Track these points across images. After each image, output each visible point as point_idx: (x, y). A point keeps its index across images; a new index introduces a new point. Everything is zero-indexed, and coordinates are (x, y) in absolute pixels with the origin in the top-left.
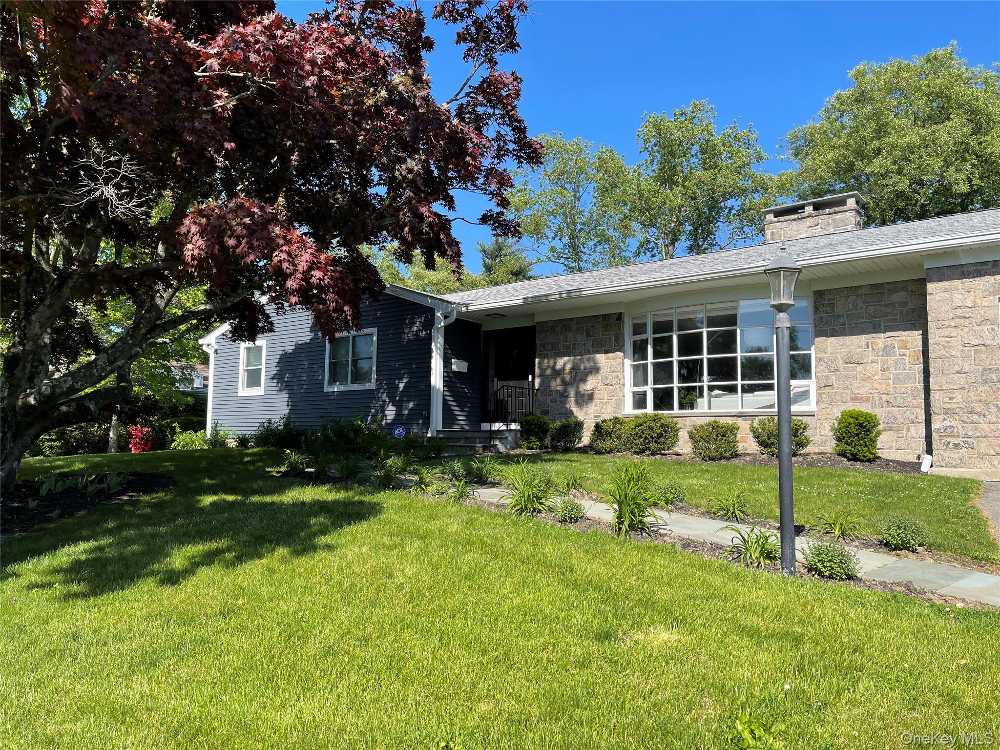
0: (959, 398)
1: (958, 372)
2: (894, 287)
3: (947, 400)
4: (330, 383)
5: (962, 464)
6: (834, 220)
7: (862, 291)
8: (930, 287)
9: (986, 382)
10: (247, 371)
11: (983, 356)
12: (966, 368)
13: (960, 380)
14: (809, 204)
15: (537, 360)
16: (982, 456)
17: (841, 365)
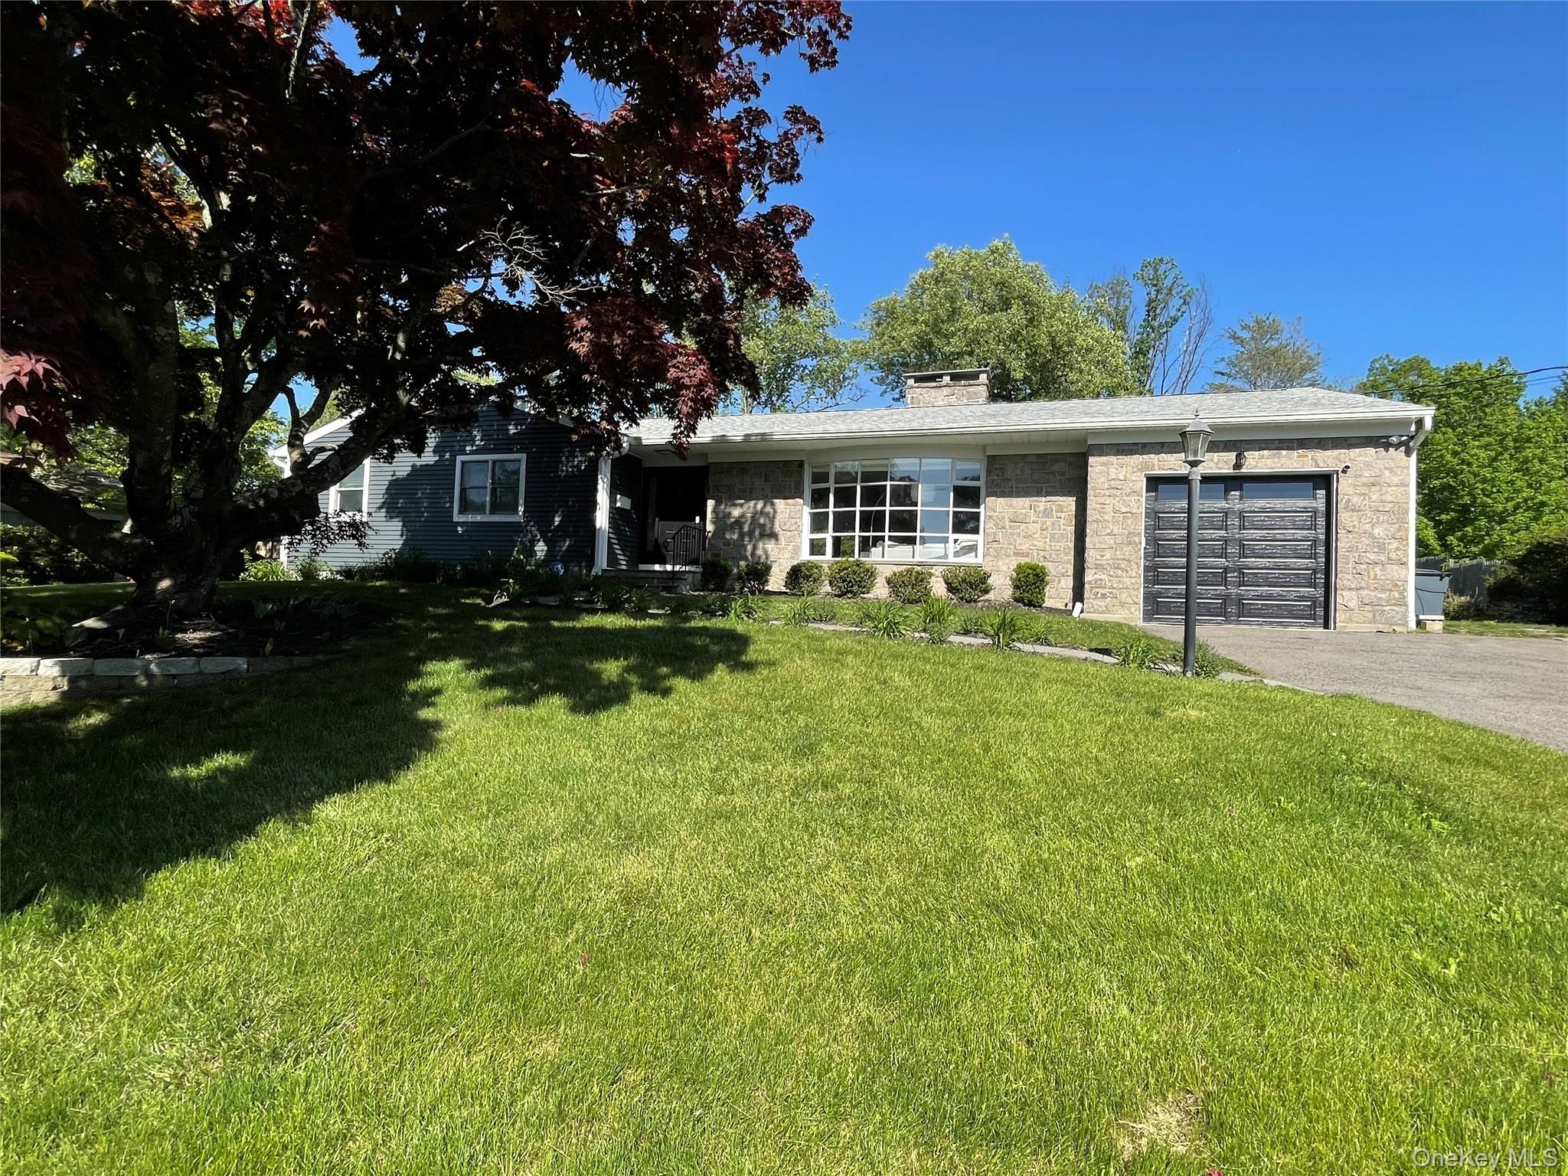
0: (1108, 556)
1: (1109, 534)
2: (1054, 458)
3: (1098, 557)
4: (461, 512)
5: (1107, 611)
6: (968, 392)
7: (1030, 459)
8: (1092, 460)
9: (1130, 543)
10: (340, 492)
11: (1129, 522)
12: (1116, 531)
13: (1110, 541)
14: (946, 374)
15: (710, 504)
16: (1122, 604)
17: (1007, 523)
